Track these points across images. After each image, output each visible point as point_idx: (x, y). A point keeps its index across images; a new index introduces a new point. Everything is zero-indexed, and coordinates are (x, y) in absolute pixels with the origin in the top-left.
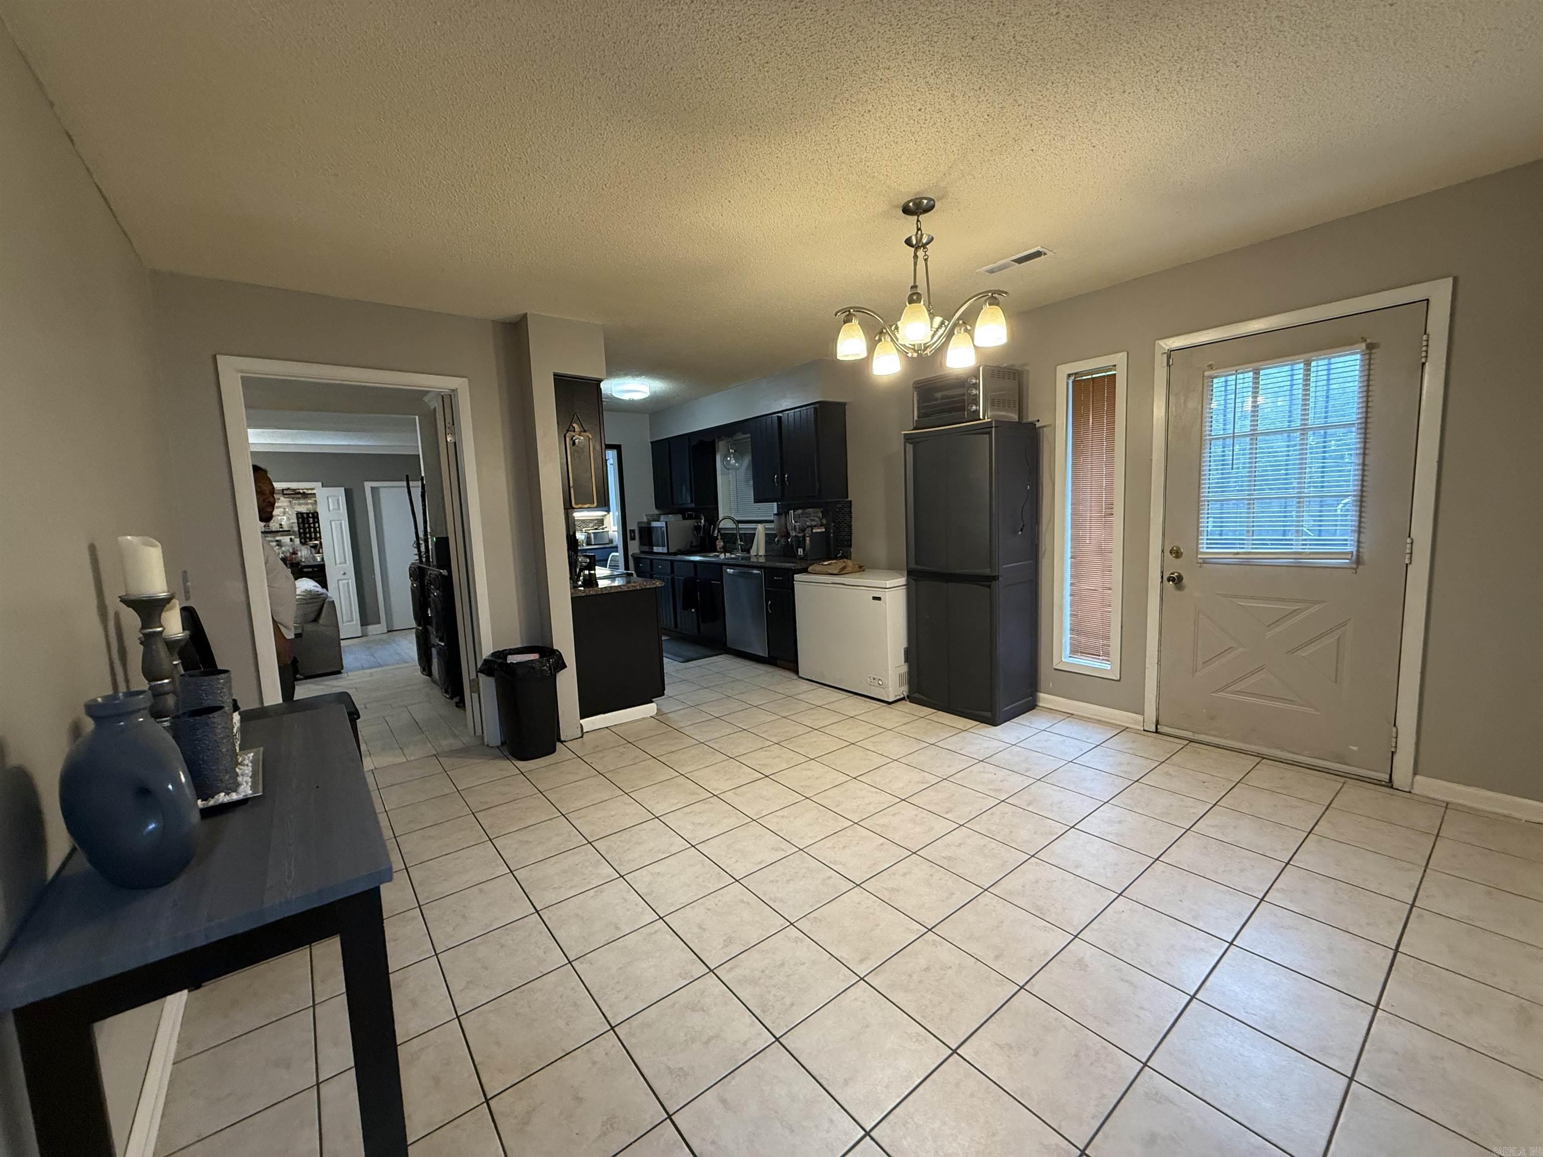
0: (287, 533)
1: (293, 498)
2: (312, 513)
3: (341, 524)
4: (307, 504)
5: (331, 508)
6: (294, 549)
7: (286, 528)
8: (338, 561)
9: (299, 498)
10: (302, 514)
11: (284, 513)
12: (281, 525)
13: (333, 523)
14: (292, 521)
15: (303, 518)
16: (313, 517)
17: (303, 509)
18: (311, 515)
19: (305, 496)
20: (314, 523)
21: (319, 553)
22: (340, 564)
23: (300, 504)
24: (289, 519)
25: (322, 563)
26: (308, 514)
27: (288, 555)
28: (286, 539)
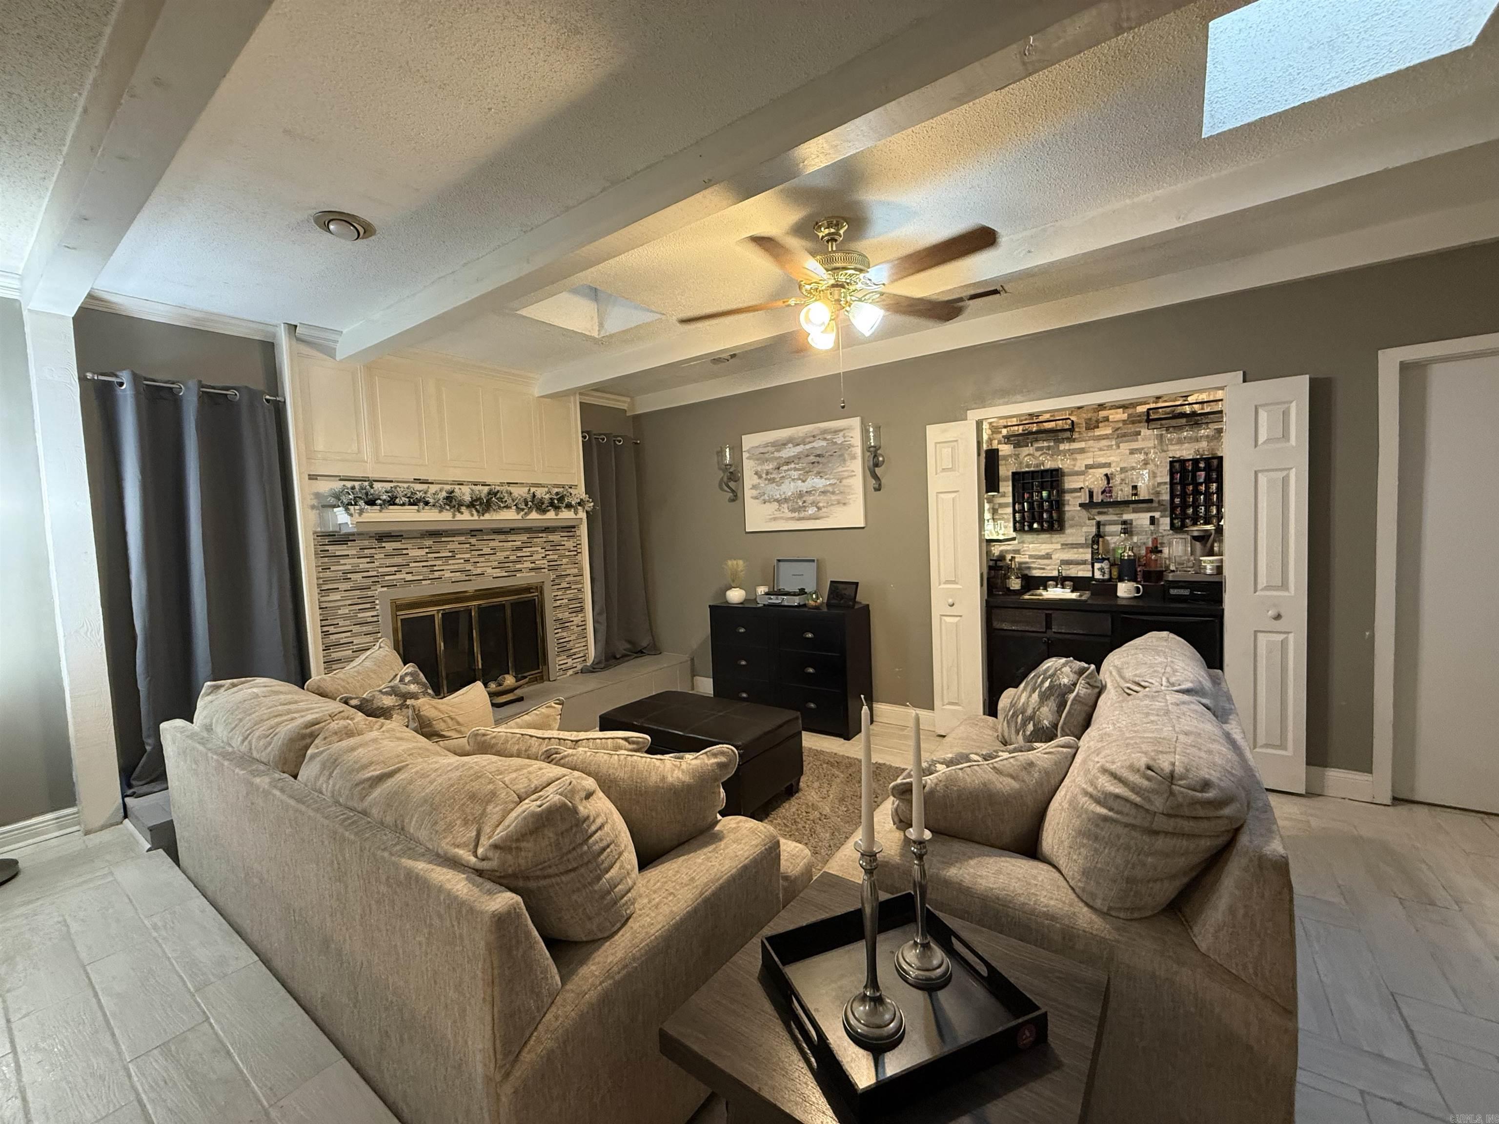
0: (1146, 504)
1: (1167, 429)
2: (1207, 460)
3: (1285, 481)
4: (1197, 440)
5: (1263, 437)
6: (1155, 540)
7: (1143, 495)
8: (1262, 581)
9: (1180, 428)
10: (1182, 462)
11: (1146, 463)
12: (1135, 487)
13: (1262, 479)
14: (1159, 480)
15: (1183, 470)
16: (1208, 469)
17: (1187, 452)
18: (1202, 465)
19: (1195, 419)
20: (1208, 481)
21: (1211, 553)
22: (1268, 588)
23: (1180, 442)
24: (1153, 475)
25: (1216, 579)
26: (1195, 462)
27: (1143, 552)
28: (1141, 519)
